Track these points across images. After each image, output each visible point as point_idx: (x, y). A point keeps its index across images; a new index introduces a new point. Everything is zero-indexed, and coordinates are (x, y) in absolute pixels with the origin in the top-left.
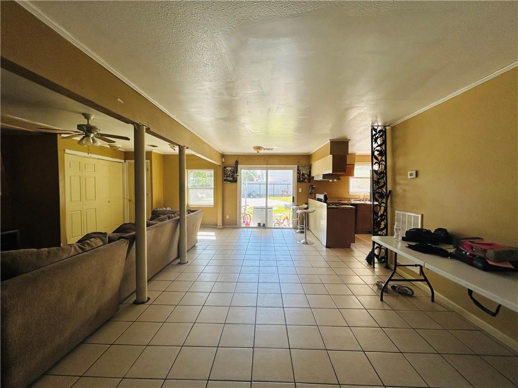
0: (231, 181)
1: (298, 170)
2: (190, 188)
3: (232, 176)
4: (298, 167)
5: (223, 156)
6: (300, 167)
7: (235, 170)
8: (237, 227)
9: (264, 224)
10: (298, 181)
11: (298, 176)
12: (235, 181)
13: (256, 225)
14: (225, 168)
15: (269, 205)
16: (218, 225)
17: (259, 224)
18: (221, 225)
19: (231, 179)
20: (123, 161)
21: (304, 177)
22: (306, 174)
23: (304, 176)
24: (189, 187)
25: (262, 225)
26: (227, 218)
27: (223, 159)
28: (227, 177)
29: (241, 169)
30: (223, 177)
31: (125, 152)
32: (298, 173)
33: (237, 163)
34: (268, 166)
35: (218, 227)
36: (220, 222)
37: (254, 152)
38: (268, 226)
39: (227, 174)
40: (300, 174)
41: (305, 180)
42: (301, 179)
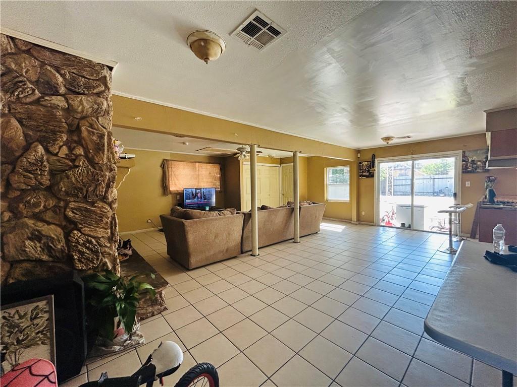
0: (367, 177)
1: (464, 156)
2: (329, 185)
3: (368, 171)
4: (464, 152)
5: (358, 151)
6: (466, 153)
7: (372, 164)
8: (374, 224)
9: (410, 225)
10: (463, 172)
11: (463, 165)
12: (372, 175)
13: (399, 225)
14: (360, 163)
15: (415, 203)
16: (353, 219)
17: (403, 225)
18: (356, 220)
19: (368, 174)
20: (279, 166)
22: (479, 161)
24: (329, 183)
25: (407, 225)
26: (363, 214)
27: (359, 154)
28: (363, 172)
29: (380, 163)
30: (358, 172)
31: (280, 159)
32: (463, 161)
33: (374, 157)
34: (414, 156)
35: (353, 222)
36: (354, 218)
37: (383, 143)
38: (415, 228)
39: (363, 169)
40: (466, 162)
41: (476, 169)
42: (470, 169)
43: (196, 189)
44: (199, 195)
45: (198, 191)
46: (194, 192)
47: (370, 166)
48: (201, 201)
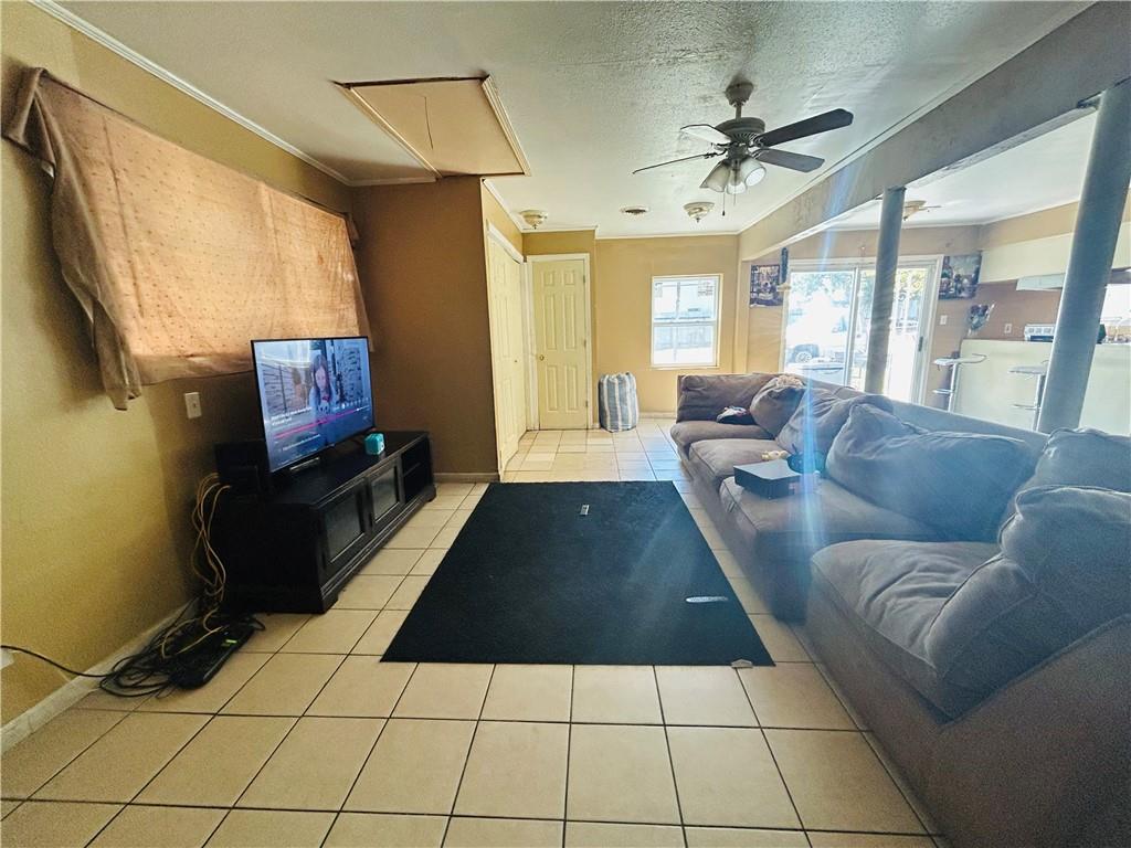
0: (768, 303)
1: (946, 265)
3: (772, 290)
4: (947, 259)
6: (951, 260)
7: (781, 274)
10: (940, 297)
11: (942, 283)
12: (777, 301)
14: (754, 268)
19: (769, 297)
20: (521, 259)
21: (959, 285)
22: (966, 277)
23: (961, 282)
28: (759, 292)
29: (798, 271)
30: (748, 292)
32: (944, 275)
33: (786, 255)
39: (759, 285)
40: (949, 277)
41: (960, 292)
42: (953, 291)
47: (778, 276)
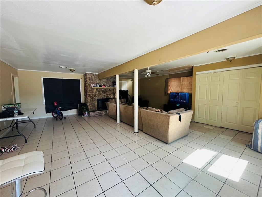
43: (176, 93)
44: (178, 96)
45: (177, 94)
46: (175, 94)
48: (178, 100)
